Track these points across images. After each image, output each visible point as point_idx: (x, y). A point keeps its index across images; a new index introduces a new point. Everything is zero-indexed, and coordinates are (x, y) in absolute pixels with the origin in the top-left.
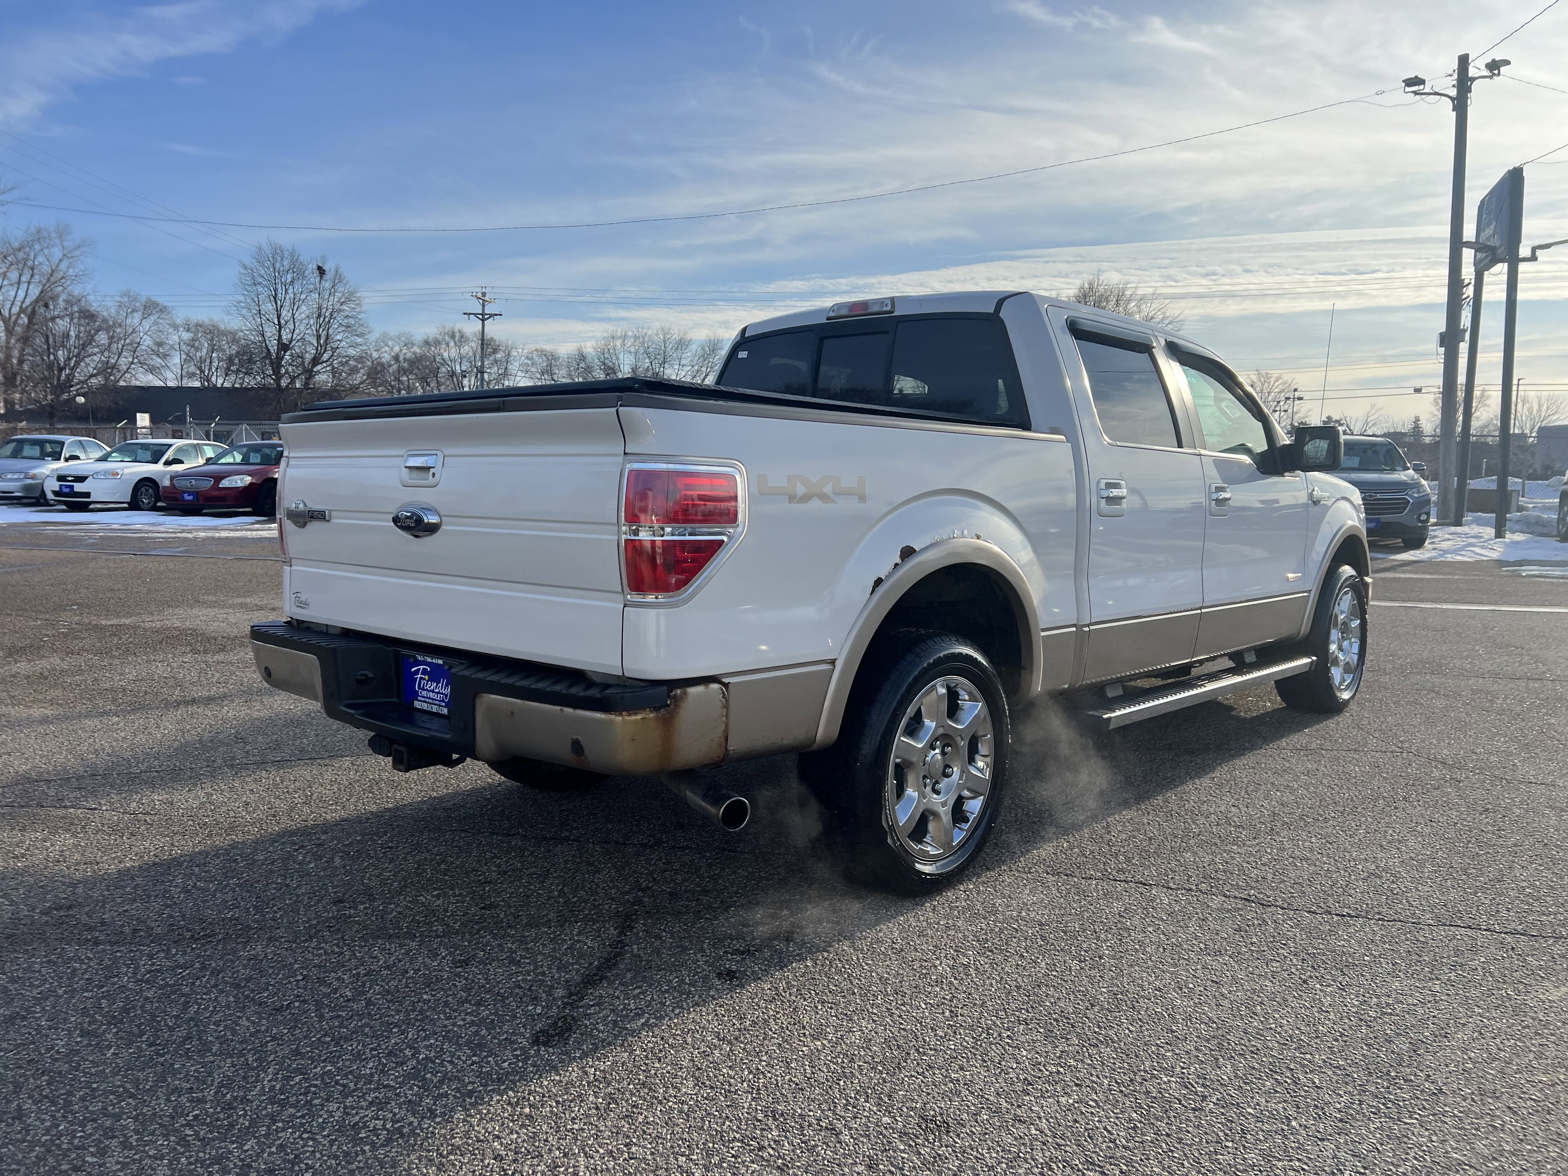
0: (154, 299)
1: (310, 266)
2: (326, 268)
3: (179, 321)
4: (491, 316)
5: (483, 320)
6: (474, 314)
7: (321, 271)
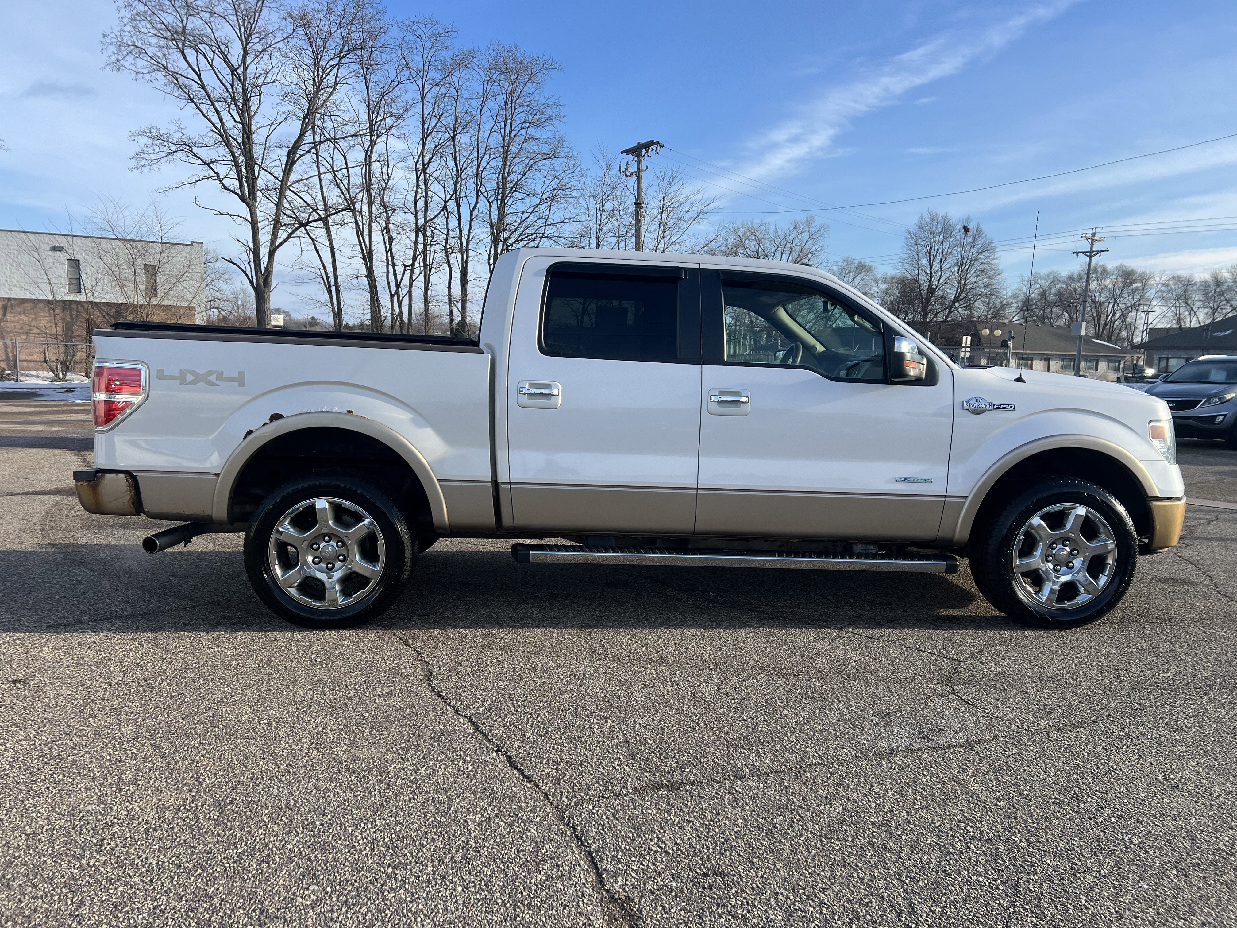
0: (863, 262)
1: (958, 226)
2: (970, 226)
3: (879, 276)
4: (1098, 252)
5: (1090, 257)
6: (1083, 252)
7: (966, 230)
